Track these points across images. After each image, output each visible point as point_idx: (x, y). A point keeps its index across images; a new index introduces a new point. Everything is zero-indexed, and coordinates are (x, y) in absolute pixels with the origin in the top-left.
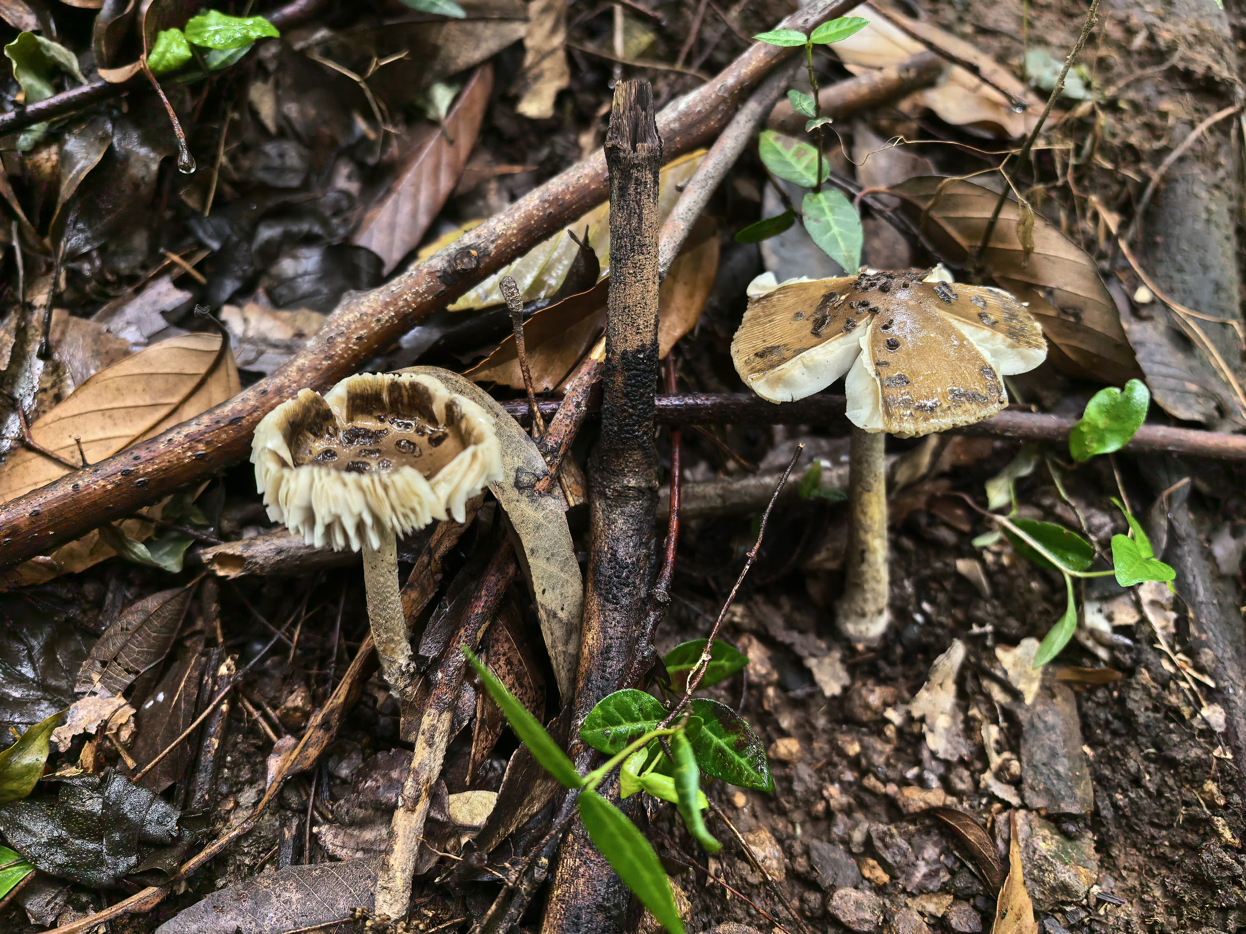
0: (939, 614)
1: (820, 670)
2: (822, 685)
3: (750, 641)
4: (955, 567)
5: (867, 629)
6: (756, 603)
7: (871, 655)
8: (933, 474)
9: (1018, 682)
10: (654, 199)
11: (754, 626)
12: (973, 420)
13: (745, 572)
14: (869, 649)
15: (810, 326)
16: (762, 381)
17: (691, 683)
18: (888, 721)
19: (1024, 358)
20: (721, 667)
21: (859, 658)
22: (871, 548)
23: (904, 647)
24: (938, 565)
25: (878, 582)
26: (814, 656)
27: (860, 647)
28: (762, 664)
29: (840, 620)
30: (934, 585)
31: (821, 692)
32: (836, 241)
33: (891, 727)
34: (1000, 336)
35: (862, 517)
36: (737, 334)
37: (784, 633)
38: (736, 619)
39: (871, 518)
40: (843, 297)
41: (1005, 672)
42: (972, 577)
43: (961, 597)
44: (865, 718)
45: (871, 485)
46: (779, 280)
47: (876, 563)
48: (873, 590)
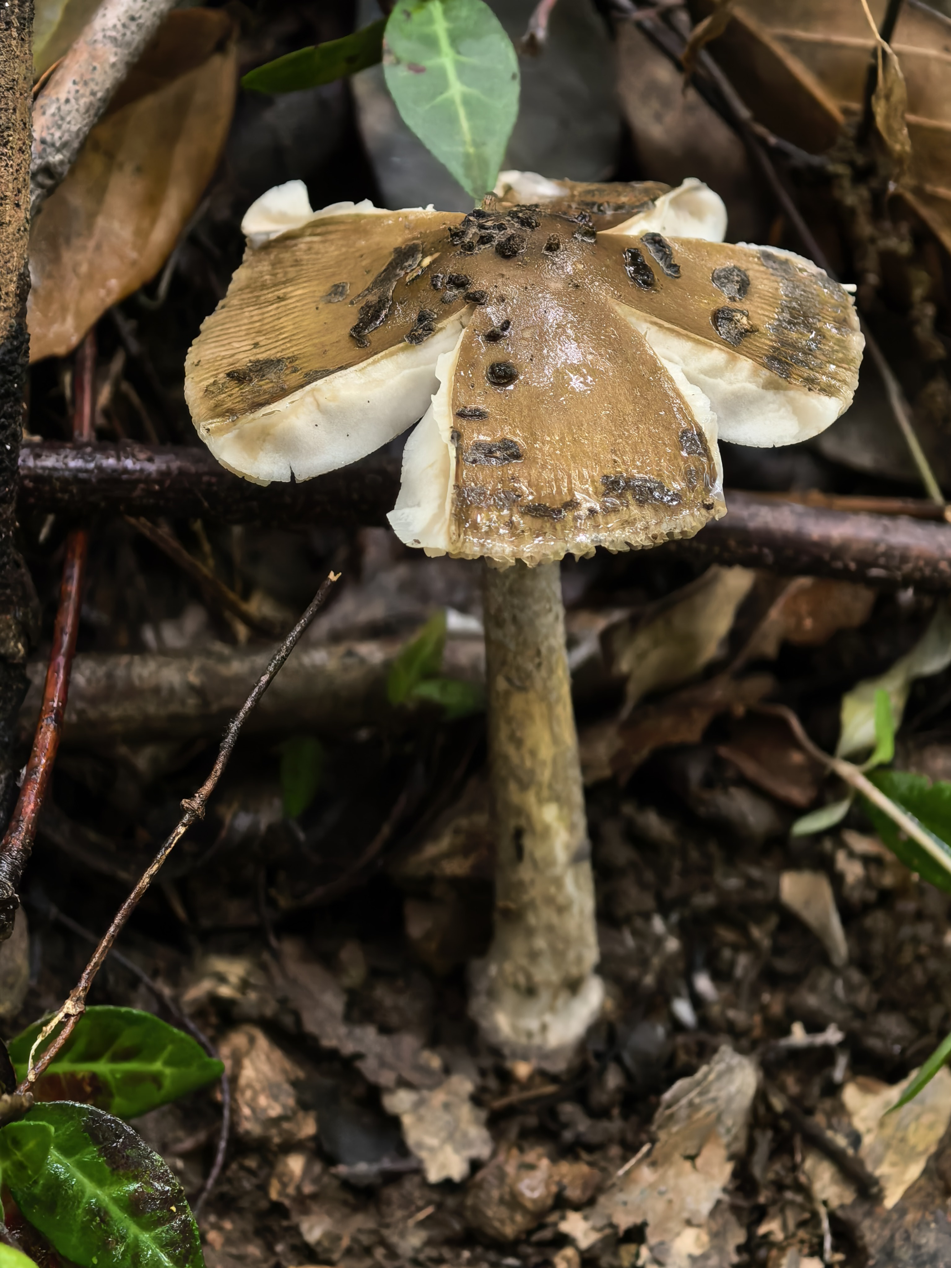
0: (728, 1004)
1: (420, 1119)
2: (424, 1154)
3: (252, 1040)
4: (777, 888)
5: (544, 1028)
6: (276, 955)
7: (550, 1089)
8: (739, 663)
9: (878, 1161)
10: (20, 30)
11: (269, 1010)
12: (640, 540)
13: (174, 839)
14: (542, 1075)
15: (352, 319)
16: (230, 436)
17: (36, 1058)
18: (563, 1240)
19: (798, 412)
20: (156, 1079)
21: (515, 1096)
22: (539, 827)
23: (628, 1075)
24: (733, 883)
25: (562, 909)
26: (403, 1083)
27: (523, 1070)
28: (274, 1096)
29: (477, 1004)
30: (727, 934)
31: (419, 1171)
32: (453, 120)
33: (569, 1252)
34: (746, 365)
35: (511, 750)
36: (208, 320)
37: (342, 1030)
38: (225, 991)
39: (533, 753)
40: (427, 261)
41: (856, 1139)
42: (810, 916)
43: (784, 965)
44: (509, 1231)
45: (529, 676)
46: (317, 203)
47: (551, 862)
48: (550, 929)
